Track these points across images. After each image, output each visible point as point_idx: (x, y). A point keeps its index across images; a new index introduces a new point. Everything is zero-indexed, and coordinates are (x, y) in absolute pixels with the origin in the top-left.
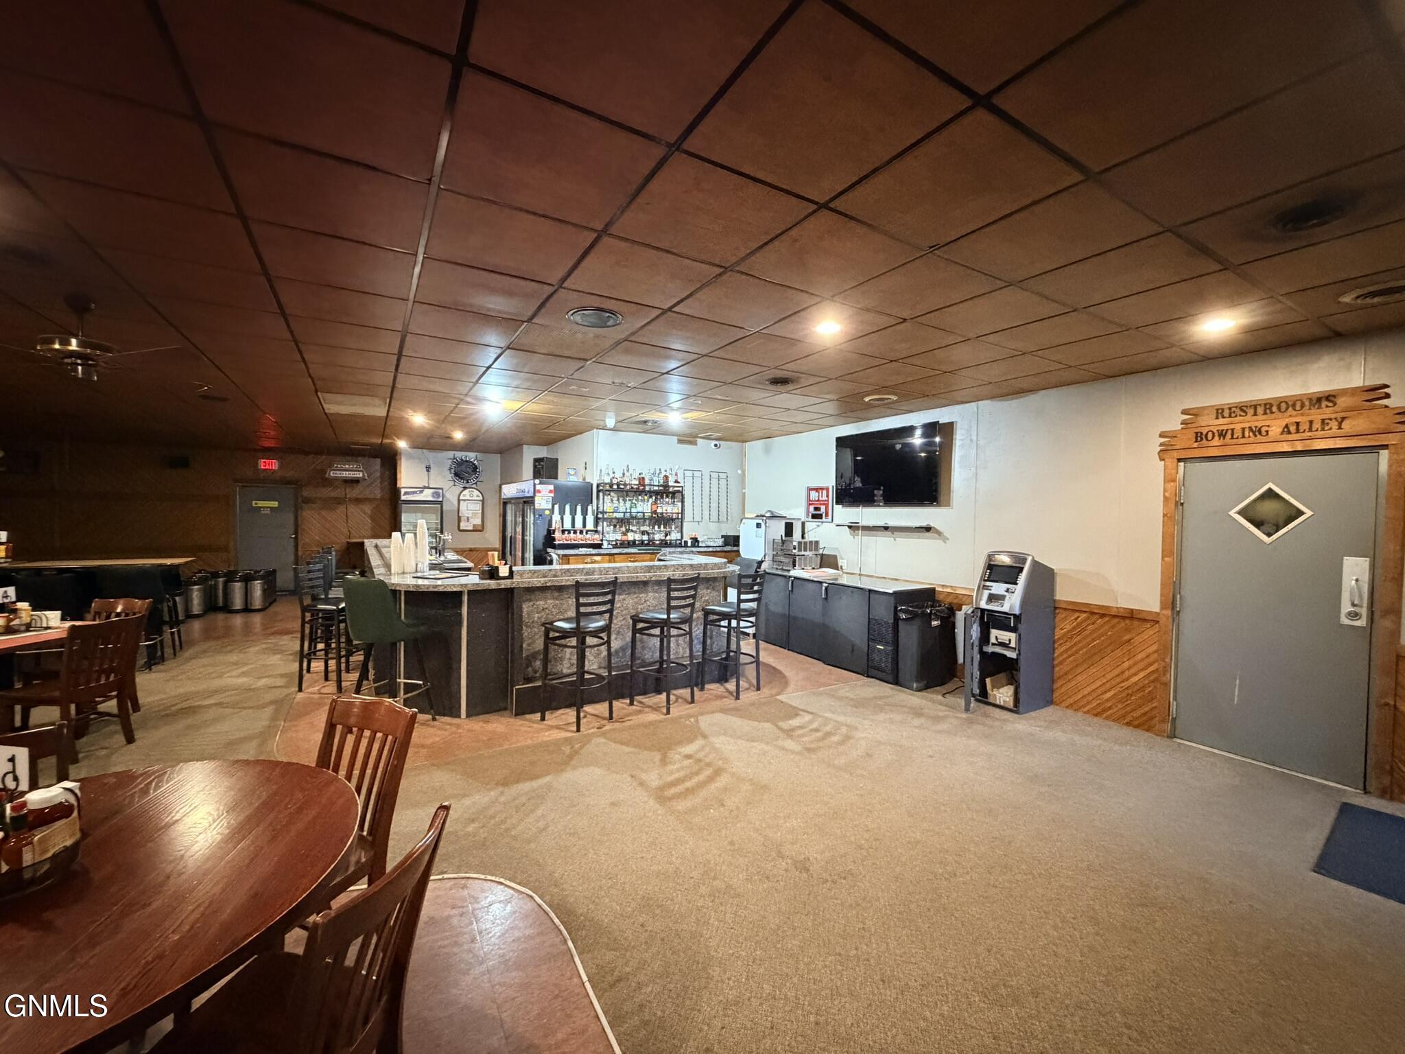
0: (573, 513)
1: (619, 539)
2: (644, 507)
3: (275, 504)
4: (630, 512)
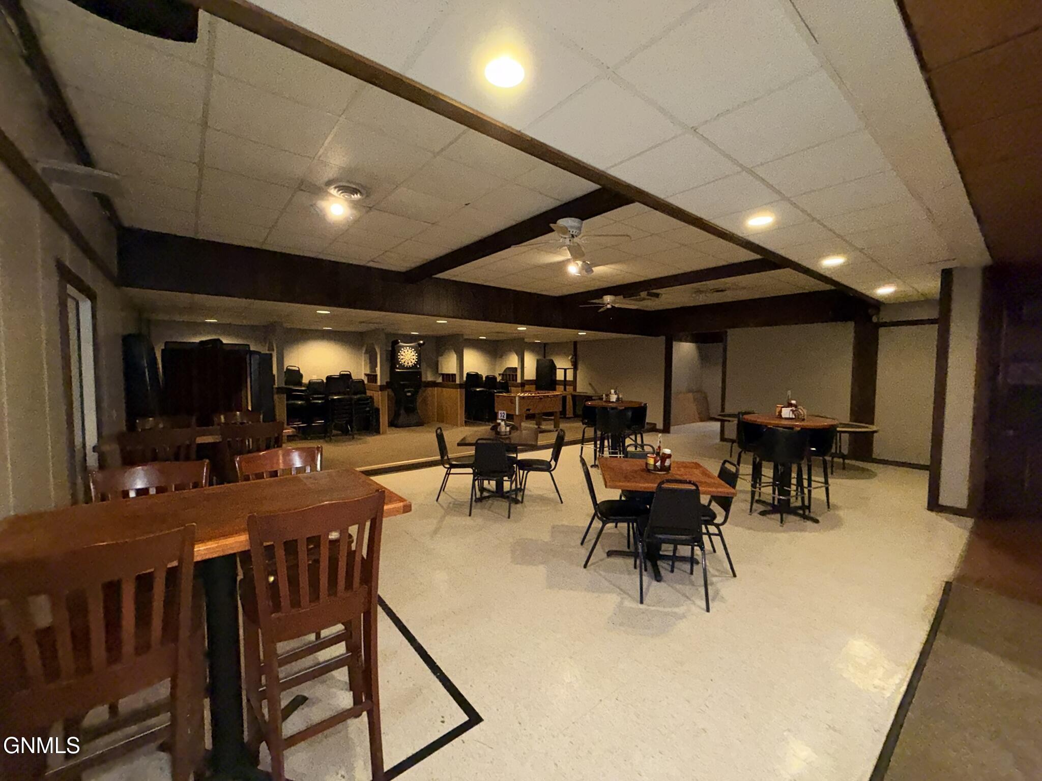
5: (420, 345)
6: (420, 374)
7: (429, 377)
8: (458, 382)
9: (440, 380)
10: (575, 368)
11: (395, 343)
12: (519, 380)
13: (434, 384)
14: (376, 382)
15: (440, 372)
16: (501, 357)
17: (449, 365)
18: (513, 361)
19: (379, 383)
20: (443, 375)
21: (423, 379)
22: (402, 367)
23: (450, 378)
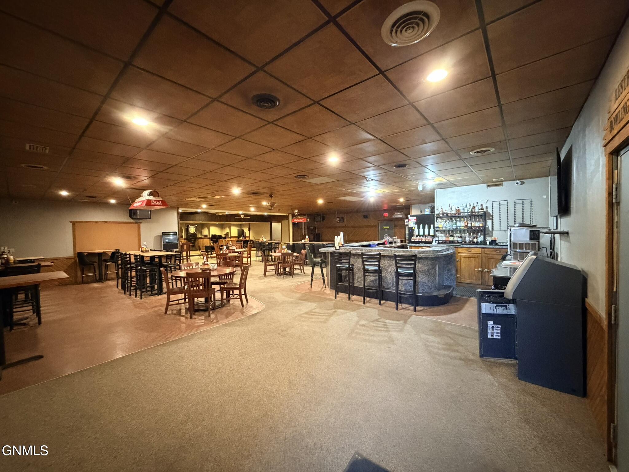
0: (424, 228)
1: (444, 240)
2: (461, 224)
3: (388, 227)
4: (452, 227)
5: (196, 226)
6: (196, 235)
7: (199, 236)
8: (208, 237)
9: (203, 237)
10: (249, 230)
11: (188, 226)
12: (229, 236)
13: (201, 238)
14: (183, 237)
15: (203, 234)
16: (224, 229)
17: (205, 232)
18: (227, 230)
19: (184, 238)
20: (204, 235)
21: (197, 237)
22: (190, 233)
23: (206, 236)
